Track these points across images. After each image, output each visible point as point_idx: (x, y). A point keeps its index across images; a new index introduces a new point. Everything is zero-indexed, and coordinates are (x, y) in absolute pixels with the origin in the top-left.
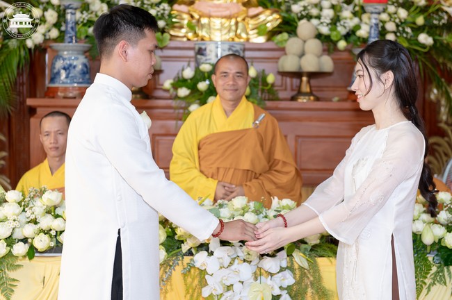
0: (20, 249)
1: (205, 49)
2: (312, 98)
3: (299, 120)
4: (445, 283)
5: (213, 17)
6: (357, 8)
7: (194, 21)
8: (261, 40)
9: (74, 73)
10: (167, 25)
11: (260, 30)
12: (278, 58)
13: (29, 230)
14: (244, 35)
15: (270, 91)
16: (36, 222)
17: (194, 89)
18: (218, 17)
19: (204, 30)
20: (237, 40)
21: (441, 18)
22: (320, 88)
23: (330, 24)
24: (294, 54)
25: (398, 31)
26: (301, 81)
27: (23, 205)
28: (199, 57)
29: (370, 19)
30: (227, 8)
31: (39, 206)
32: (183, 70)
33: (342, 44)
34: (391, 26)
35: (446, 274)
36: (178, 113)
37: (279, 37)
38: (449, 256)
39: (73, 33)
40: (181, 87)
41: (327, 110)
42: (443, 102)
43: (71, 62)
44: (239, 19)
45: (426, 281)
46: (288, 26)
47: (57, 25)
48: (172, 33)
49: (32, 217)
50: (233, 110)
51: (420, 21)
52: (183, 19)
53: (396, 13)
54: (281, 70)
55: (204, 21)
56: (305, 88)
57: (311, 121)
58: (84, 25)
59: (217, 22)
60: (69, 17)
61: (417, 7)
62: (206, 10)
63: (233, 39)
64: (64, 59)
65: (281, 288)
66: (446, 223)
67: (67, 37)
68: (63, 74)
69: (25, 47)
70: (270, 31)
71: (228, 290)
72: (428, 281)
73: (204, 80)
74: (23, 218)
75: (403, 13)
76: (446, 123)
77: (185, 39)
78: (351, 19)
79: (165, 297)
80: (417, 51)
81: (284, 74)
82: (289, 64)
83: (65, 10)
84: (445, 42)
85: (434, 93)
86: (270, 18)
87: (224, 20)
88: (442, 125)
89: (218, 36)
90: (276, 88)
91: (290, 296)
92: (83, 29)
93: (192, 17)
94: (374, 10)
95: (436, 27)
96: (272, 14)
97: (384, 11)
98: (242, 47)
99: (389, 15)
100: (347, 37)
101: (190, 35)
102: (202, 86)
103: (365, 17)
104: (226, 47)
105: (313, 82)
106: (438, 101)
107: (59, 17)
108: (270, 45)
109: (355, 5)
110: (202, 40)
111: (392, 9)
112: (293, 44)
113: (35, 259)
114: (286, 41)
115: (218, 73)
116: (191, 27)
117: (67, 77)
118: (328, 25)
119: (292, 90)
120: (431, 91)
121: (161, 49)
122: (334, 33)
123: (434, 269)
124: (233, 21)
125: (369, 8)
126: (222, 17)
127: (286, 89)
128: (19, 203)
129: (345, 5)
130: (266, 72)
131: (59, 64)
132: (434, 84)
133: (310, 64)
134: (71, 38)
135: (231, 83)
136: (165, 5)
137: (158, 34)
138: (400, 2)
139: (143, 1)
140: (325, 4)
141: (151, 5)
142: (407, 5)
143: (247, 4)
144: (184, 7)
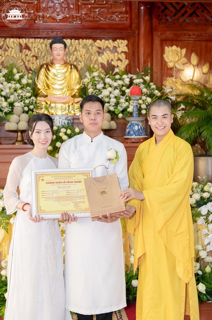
1: (54, 119)
5: (57, 103)
6: (127, 98)
7: (48, 105)
10: (34, 108)
11: (80, 109)
14: (73, 112)
18: (59, 103)
19: (53, 110)
20: (69, 114)
23: (115, 106)
25: (147, 108)
29: (133, 103)
30: (64, 99)
33: (120, 115)
34: (144, 106)
44: (70, 104)
48: (37, 111)
52: (42, 105)
53: (146, 100)
55: (53, 105)
59: (59, 105)
61: (157, 97)
62: (53, 100)
63: (67, 114)
75: (149, 100)
78: (124, 103)
87: (62, 105)
89: (60, 113)
93: (47, 103)
94: (135, 99)
97: (140, 99)
98: (72, 118)
99: (143, 101)
100: (123, 111)
101: (46, 112)
103: (131, 102)
104: (64, 118)
109: (126, 97)
110: (52, 114)
111: (144, 98)
116: (47, 108)
118: (113, 106)
122: (117, 110)
124: (67, 105)
125: (133, 98)
126: (62, 103)
129: (122, 96)
133: (105, 126)
136: (33, 98)
137: (30, 112)
138: (148, 94)
139: (22, 96)
140: (112, 96)
141: (26, 98)
142: (151, 96)
143: (74, 96)
144: (42, 99)
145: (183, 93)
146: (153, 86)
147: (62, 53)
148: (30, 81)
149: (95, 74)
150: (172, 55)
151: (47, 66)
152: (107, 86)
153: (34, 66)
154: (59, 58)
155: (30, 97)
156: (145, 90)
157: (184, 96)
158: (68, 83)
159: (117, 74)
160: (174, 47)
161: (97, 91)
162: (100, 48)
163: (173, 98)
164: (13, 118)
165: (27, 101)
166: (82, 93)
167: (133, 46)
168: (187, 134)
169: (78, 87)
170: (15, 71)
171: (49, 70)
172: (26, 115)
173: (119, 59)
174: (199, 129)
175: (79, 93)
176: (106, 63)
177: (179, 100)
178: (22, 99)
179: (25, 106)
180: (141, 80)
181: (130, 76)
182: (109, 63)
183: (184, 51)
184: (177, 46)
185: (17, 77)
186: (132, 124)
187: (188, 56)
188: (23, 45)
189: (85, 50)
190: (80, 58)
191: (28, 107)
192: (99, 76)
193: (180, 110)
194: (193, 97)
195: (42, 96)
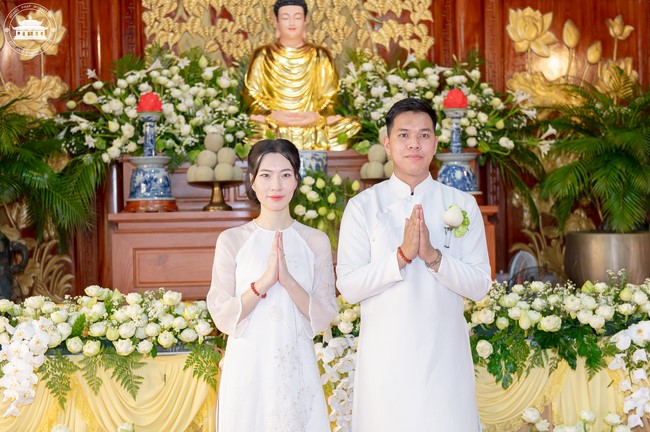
4: (543, 366)
5: (291, 126)
7: (273, 131)
8: (342, 148)
9: (155, 186)
10: (246, 136)
11: (340, 138)
12: (361, 166)
13: (151, 330)
14: (324, 144)
16: (157, 322)
18: (295, 126)
20: (317, 149)
21: (521, 122)
24: (377, 161)
25: (479, 135)
27: (144, 306)
29: (450, 123)
30: (305, 117)
34: (471, 131)
35: (543, 356)
37: (360, 144)
38: (545, 340)
39: (152, 146)
42: (526, 207)
43: (153, 174)
44: (318, 128)
45: (525, 363)
46: (368, 133)
47: (134, 139)
49: (156, 316)
51: (500, 124)
52: (261, 130)
53: (476, 118)
54: (364, 178)
55: (282, 130)
58: (162, 138)
59: (295, 131)
60: (147, 129)
61: (496, 111)
62: (283, 121)
63: (313, 148)
64: (144, 173)
66: (541, 308)
67: (146, 150)
68: (143, 187)
69: (101, 160)
70: (350, 139)
72: (528, 363)
75: (483, 117)
76: (530, 229)
80: (498, 155)
82: (373, 171)
84: (525, 145)
85: (516, 198)
86: (349, 126)
87: (302, 130)
88: (526, 231)
92: (161, 142)
93: (270, 127)
94: (455, 115)
95: (516, 130)
96: (351, 122)
97: (465, 115)
98: (324, 156)
99: (469, 119)
103: (445, 122)
104: (309, 155)
106: (521, 207)
107: (136, 130)
108: (350, 153)
111: (471, 113)
112: (375, 151)
114: (369, 147)
116: (271, 137)
117: (148, 191)
120: (512, 196)
121: (242, 160)
123: (532, 352)
124: (313, 129)
125: (450, 113)
126: (301, 127)
128: (140, 305)
131: (140, 178)
134: (151, 150)
136: (243, 116)
137: (238, 145)
138: (480, 105)
139: (220, 112)
141: (229, 116)
142: (486, 109)
143: (324, 112)
144: (260, 118)
145: (547, 104)
146: (487, 90)
147: (299, 23)
148: (235, 82)
149: (368, 66)
150: (524, 26)
151: (269, 52)
152: (393, 90)
153: (240, 52)
154: (292, 34)
155: (236, 115)
156: (472, 98)
157: (551, 110)
158: (312, 85)
159: (412, 65)
160: (529, 11)
161: (374, 100)
162: (374, 14)
163: (532, 114)
164: (205, 156)
165: (231, 123)
166: (339, 105)
167: (443, 8)
168: (563, 187)
169: (331, 93)
170: (203, 62)
171: (272, 59)
172: (230, 149)
173: (415, 37)
174: (589, 176)
175: (335, 105)
176: (387, 45)
177: (540, 117)
178: (220, 118)
179: (227, 133)
180: (463, 79)
181: (439, 69)
182: (395, 46)
183: (549, 18)
184: (535, 8)
185: (208, 73)
186: (449, 168)
187: (557, 28)
188: (219, 10)
189: (343, 19)
190: (334, 36)
191: (233, 133)
192: (374, 72)
193: (546, 139)
194: (571, 111)
195: (259, 113)
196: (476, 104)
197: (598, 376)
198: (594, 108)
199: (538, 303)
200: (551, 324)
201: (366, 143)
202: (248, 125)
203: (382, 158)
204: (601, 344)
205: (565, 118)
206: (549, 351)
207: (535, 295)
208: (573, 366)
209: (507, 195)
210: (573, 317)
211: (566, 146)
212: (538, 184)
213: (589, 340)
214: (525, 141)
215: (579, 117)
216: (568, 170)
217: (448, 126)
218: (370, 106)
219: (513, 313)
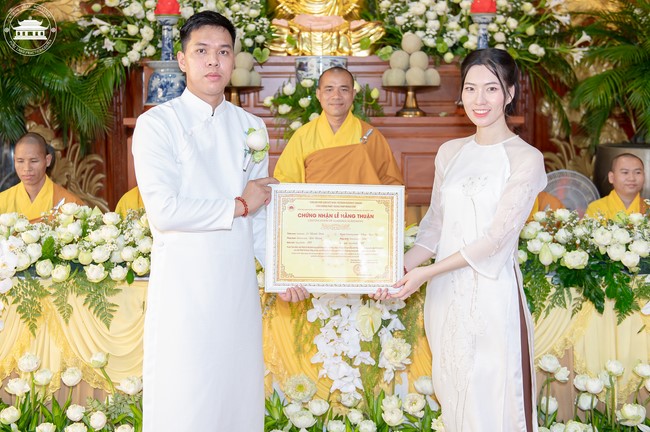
0: (119, 273)
1: (307, 64)
2: (418, 113)
3: (404, 136)
4: (565, 306)
5: (314, 31)
6: (464, 19)
7: (294, 36)
8: (365, 53)
9: (171, 91)
10: (266, 40)
12: (383, 73)
13: (127, 254)
14: (346, 49)
15: (373, 107)
16: (134, 246)
17: (295, 105)
18: (319, 31)
19: (305, 45)
20: (339, 54)
21: (553, 28)
22: (427, 103)
23: (436, 35)
24: (399, 68)
25: (508, 42)
26: (407, 95)
27: (121, 227)
28: (300, 72)
29: (478, 29)
30: (328, 22)
31: (137, 228)
32: (284, 86)
33: (449, 57)
34: (500, 37)
35: (566, 295)
36: (280, 131)
37: (383, 51)
38: (569, 277)
39: (170, 50)
40: (282, 103)
41: (435, 125)
42: (555, 116)
43: (169, 79)
45: (544, 303)
46: (392, 38)
47: (153, 42)
48: (271, 48)
49: (131, 240)
50: (339, 126)
51: (531, 30)
52: (283, 34)
54: (385, 85)
55: (305, 35)
56: (411, 103)
57: (417, 137)
59: (318, 37)
60: (165, 33)
61: (527, 17)
62: (307, 25)
63: (335, 54)
64: (161, 77)
65: (391, 311)
66: (565, 241)
67: (164, 54)
68: (160, 92)
69: (121, 64)
70: (373, 44)
71: (335, 314)
72: (547, 303)
73: (306, 97)
74: (121, 241)
75: (512, 23)
76: (559, 138)
77: (285, 55)
78: (458, 30)
79: (270, 322)
80: (527, 62)
81: (388, 89)
82: (394, 78)
83: (161, 27)
84: (557, 52)
85: (546, 107)
86: (374, 31)
87: (325, 34)
88: (554, 140)
89: (318, 51)
90: (380, 104)
91: (401, 320)
93: (292, 31)
94: (482, 21)
95: (547, 36)
96: (375, 26)
97: (493, 21)
98: (345, 61)
99: (498, 25)
100: (454, 49)
101: (290, 50)
102: (304, 102)
103: (472, 28)
104: (328, 61)
105: (420, 96)
106: (550, 115)
107: (155, 33)
108: (373, 59)
109: (462, 16)
110: (303, 54)
111: (500, 19)
112: (397, 58)
113: (134, 283)
114: (390, 54)
115: (322, 88)
116: (291, 42)
117: (164, 96)
118: (433, 37)
119: (397, 105)
120: (542, 104)
121: (261, 65)
122: (441, 45)
123: (553, 291)
124: (335, 35)
125: (477, 18)
126: (324, 31)
127: (390, 105)
128: (117, 226)
129: (452, 16)
130: (370, 87)
131: (156, 82)
132: (547, 97)
133: (415, 78)
134: (168, 54)
135: (336, 97)
136: (264, 20)
137: (257, 49)
138: (510, 10)
139: (241, 16)
140: (431, 15)
141: (250, 20)
142: (517, 14)
143: (349, 17)
145: (582, 9)
155: (257, 19)
156: (503, 3)
157: (585, 16)
161: (399, 4)
163: (565, 20)
165: (251, 27)
166: (365, 11)
168: (595, 98)
172: (249, 54)
174: (625, 87)
175: (361, 9)
177: (574, 23)
178: (241, 21)
179: (247, 37)
191: (253, 38)
193: (580, 46)
194: (608, 17)
195: (283, 17)
196: (507, 9)
197: (628, 320)
198: (632, 13)
199: (563, 234)
200: (577, 260)
201: (389, 48)
202: (269, 30)
203: (404, 65)
204: (633, 285)
205: (600, 23)
206: (573, 290)
207: (559, 225)
208: (600, 310)
209: (536, 103)
210: (603, 252)
211: (601, 53)
212: (569, 93)
213: (620, 280)
214: (557, 48)
215: (616, 23)
216: (601, 78)
217: (475, 32)
218: (395, 10)
219: (532, 246)
